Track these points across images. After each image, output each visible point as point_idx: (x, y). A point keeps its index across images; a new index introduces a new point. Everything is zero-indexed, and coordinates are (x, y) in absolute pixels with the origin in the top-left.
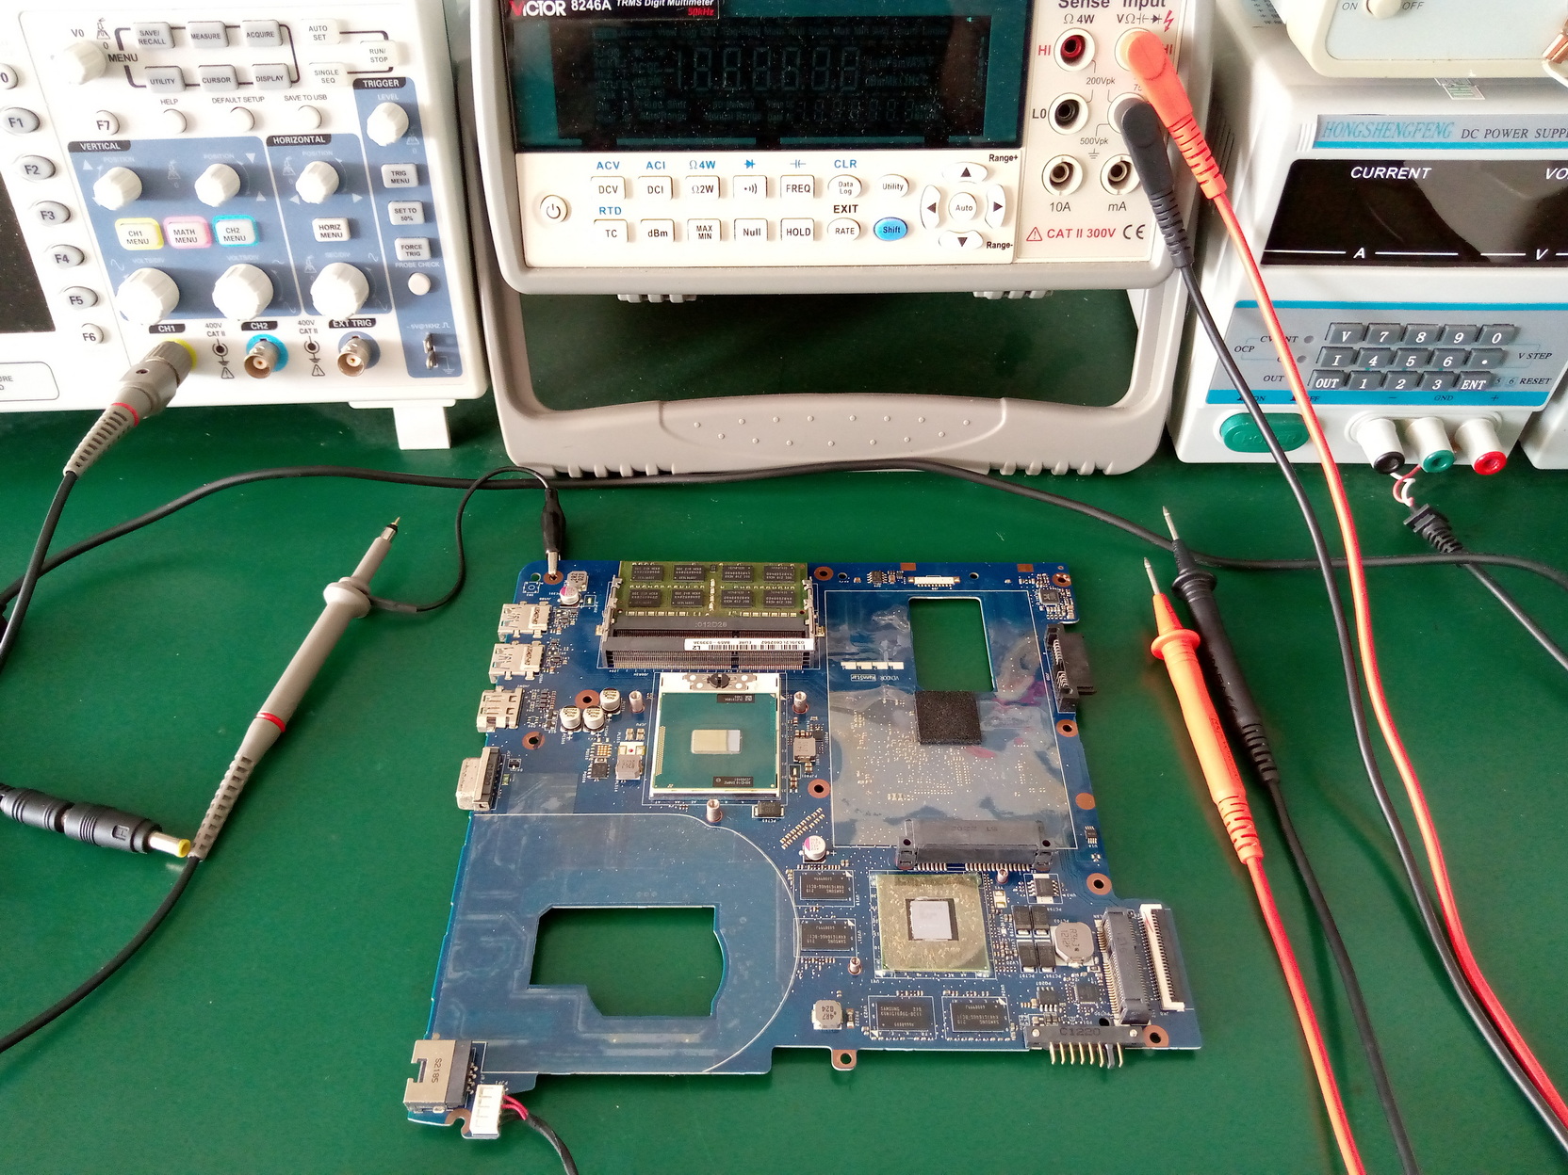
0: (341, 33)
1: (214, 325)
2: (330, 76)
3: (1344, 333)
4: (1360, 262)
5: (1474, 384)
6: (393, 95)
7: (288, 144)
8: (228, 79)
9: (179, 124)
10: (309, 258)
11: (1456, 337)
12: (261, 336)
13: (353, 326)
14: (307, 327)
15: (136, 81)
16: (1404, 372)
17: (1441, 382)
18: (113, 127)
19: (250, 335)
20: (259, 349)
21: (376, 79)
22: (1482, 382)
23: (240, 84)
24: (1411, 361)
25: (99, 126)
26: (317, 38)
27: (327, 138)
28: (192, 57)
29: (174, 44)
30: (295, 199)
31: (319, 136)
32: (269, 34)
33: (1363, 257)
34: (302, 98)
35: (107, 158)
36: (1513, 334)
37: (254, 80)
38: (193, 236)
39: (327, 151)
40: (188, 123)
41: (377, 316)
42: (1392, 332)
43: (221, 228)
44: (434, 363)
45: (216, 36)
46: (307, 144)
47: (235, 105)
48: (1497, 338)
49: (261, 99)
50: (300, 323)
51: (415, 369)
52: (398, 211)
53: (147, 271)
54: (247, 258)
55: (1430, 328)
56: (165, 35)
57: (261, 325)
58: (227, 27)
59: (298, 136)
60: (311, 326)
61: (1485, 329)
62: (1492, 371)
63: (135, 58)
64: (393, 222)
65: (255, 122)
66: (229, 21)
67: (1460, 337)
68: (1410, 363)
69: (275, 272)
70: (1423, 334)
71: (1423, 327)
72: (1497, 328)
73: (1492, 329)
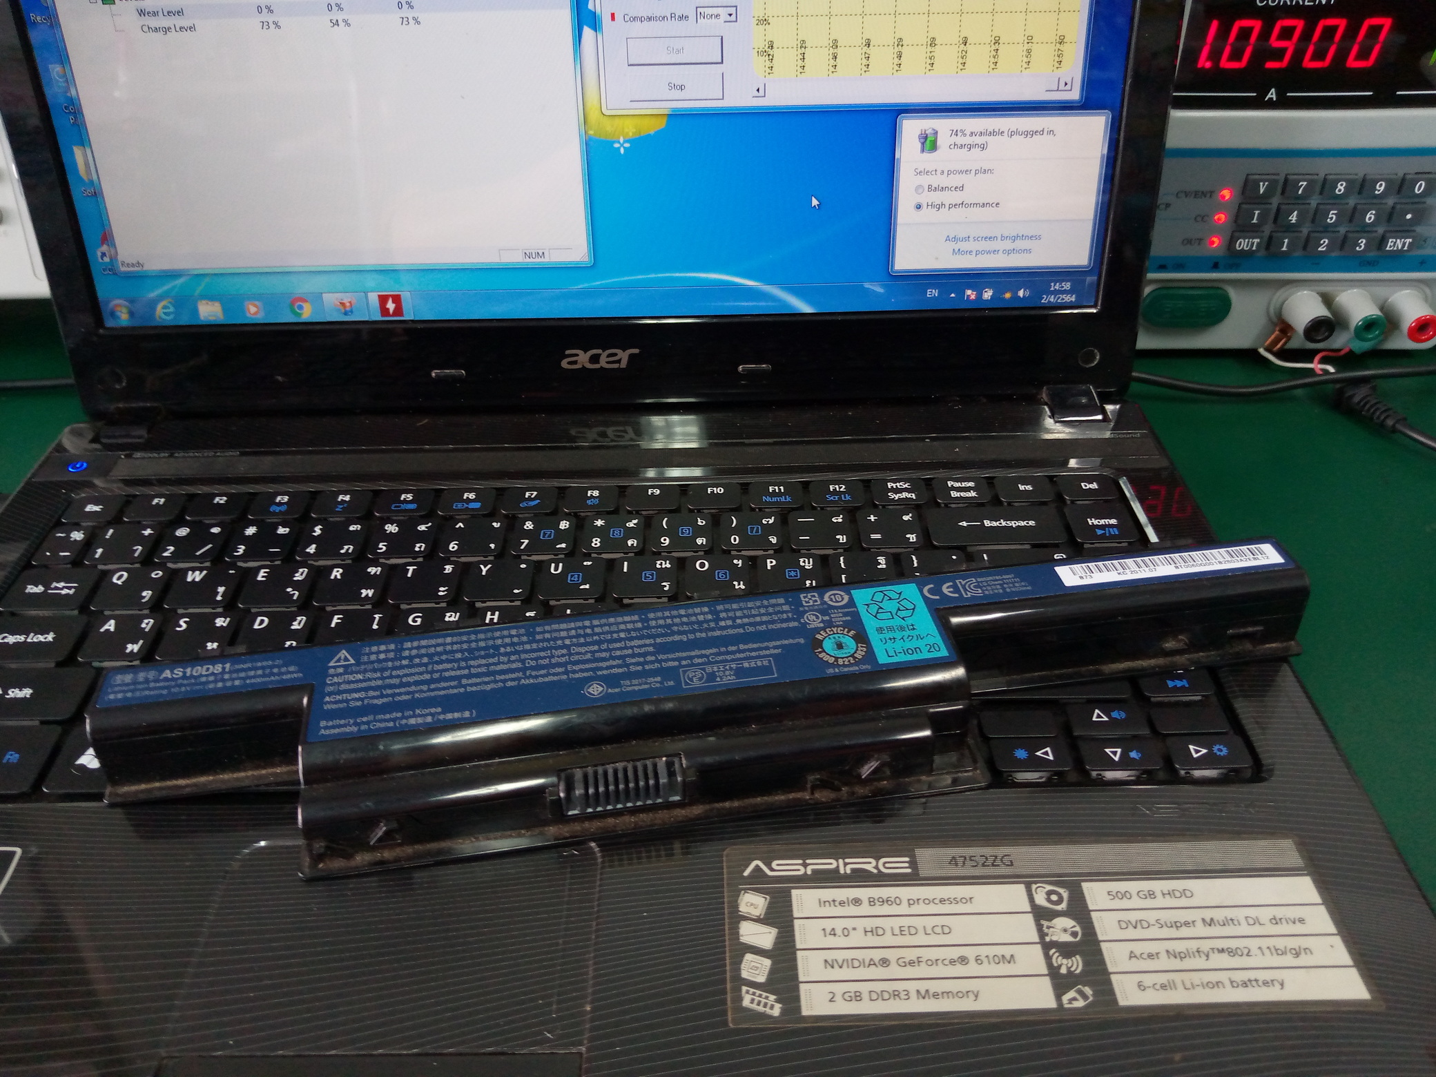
3: (1261, 184)
4: (1271, 105)
5: (1399, 243)
11: (1378, 187)
16: (1327, 230)
17: (1364, 241)
22: (1407, 241)
24: (1332, 217)
33: (1275, 99)
42: (1311, 183)
48: (1420, 187)
55: (1349, 178)
61: (1409, 178)
62: (1417, 228)
67: (1381, 188)
68: (1332, 218)
70: (1342, 185)
71: (1343, 177)
72: (1420, 176)
73: (1416, 176)
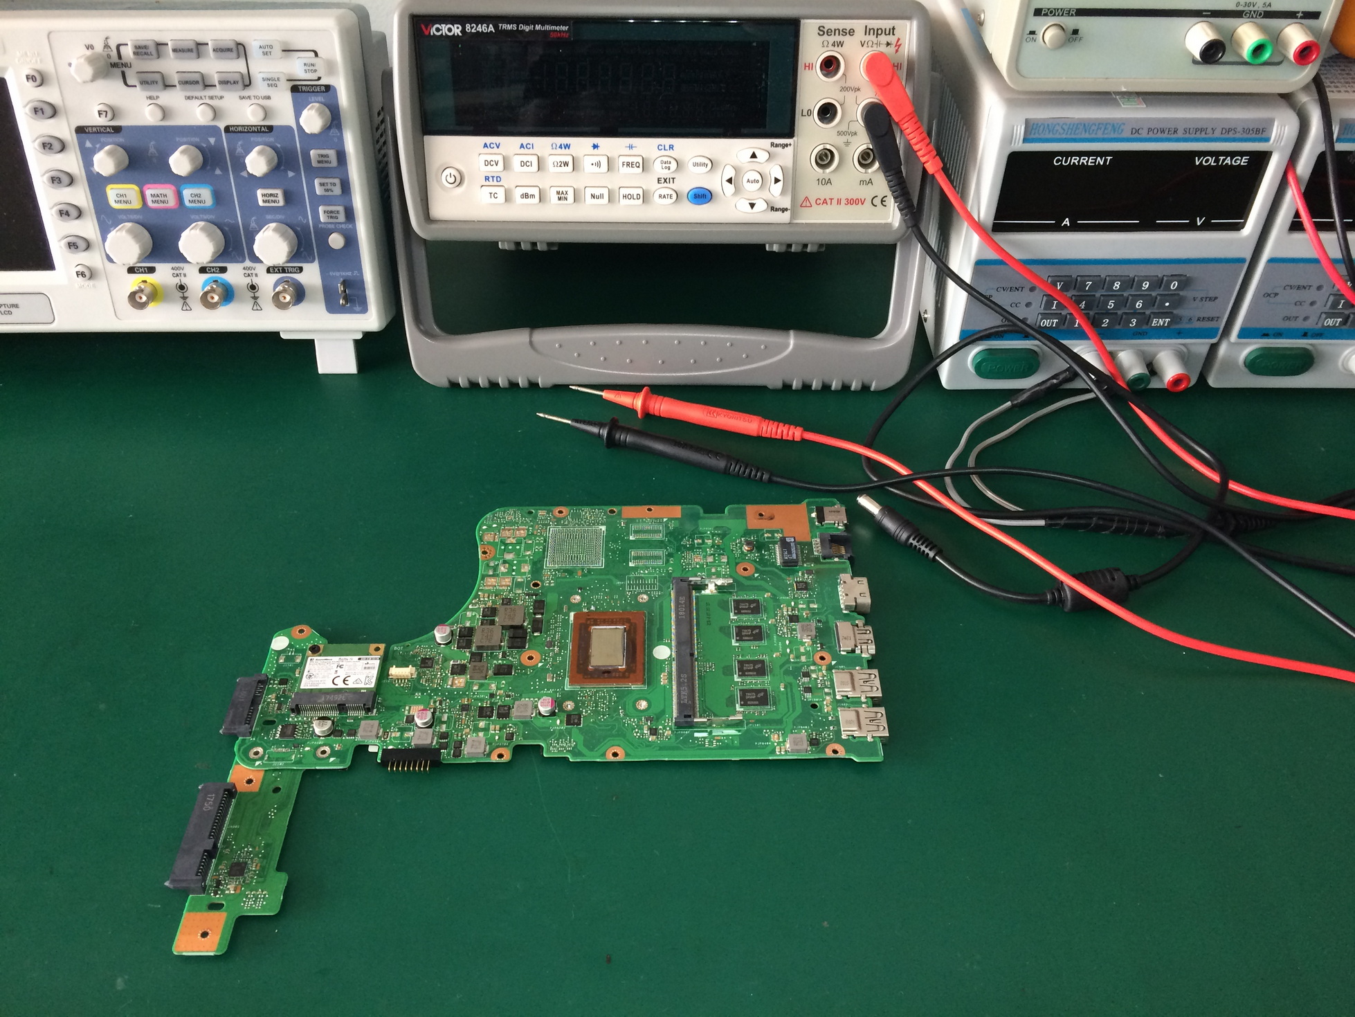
0: (283, 51)
1: (178, 268)
2: (274, 82)
3: (1058, 283)
4: (1066, 229)
5: (1161, 322)
6: (320, 98)
7: (241, 132)
8: (197, 82)
9: (159, 114)
10: (253, 218)
11: (1143, 286)
12: (212, 277)
13: (285, 273)
14: (249, 272)
15: (129, 83)
16: (1108, 314)
17: (1135, 320)
18: (109, 115)
19: (206, 276)
20: (212, 287)
21: (308, 86)
22: (1167, 320)
23: (206, 86)
25: (100, 114)
26: (265, 54)
27: (270, 128)
28: (172, 66)
29: (159, 57)
30: (244, 174)
31: (264, 126)
32: (230, 50)
33: (1069, 225)
34: (253, 98)
35: (103, 139)
36: (1185, 282)
37: (217, 84)
38: (165, 199)
39: (270, 138)
40: (165, 112)
41: (305, 266)
42: (1094, 283)
43: (187, 193)
44: (347, 302)
45: (190, 50)
46: (254, 132)
47: (202, 102)
48: (1174, 285)
49: (221, 97)
50: (244, 268)
51: (332, 307)
52: (322, 184)
53: (129, 225)
54: (205, 217)
55: (1123, 278)
56: (152, 49)
57: (214, 270)
58: (198, 44)
59: (248, 126)
60: (253, 271)
61: (1165, 279)
62: (1175, 312)
63: (129, 65)
64: (318, 193)
65: (216, 113)
66: (200, 39)
67: (1146, 285)
68: (1111, 306)
69: (227, 229)
70: (1117, 284)
71: (1118, 278)
72: (1175, 278)
73: (1170, 278)
